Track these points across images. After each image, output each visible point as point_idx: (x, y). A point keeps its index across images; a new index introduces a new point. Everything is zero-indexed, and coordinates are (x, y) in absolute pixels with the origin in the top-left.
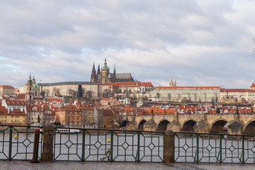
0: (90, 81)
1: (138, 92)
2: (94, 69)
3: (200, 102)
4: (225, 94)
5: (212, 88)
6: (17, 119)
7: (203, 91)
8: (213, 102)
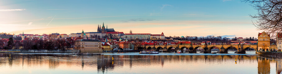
0: (97, 32)
1: (118, 36)
2: (98, 27)
3: (143, 39)
4: (152, 36)
5: (147, 34)
6: (107, 47)
7: (144, 35)
8: (148, 40)
